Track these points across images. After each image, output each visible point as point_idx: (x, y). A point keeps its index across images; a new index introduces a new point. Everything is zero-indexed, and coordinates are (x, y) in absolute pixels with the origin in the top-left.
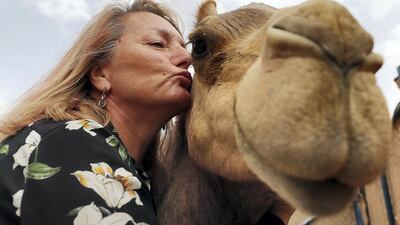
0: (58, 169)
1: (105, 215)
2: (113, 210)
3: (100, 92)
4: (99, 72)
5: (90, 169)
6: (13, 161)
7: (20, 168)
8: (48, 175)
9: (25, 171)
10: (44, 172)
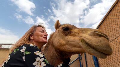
0: (31, 52)
1: (41, 59)
2: (42, 58)
3: (31, 40)
4: (31, 36)
5: (36, 52)
6: (21, 52)
7: (23, 53)
8: (29, 53)
9: (24, 53)
10: (28, 53)
